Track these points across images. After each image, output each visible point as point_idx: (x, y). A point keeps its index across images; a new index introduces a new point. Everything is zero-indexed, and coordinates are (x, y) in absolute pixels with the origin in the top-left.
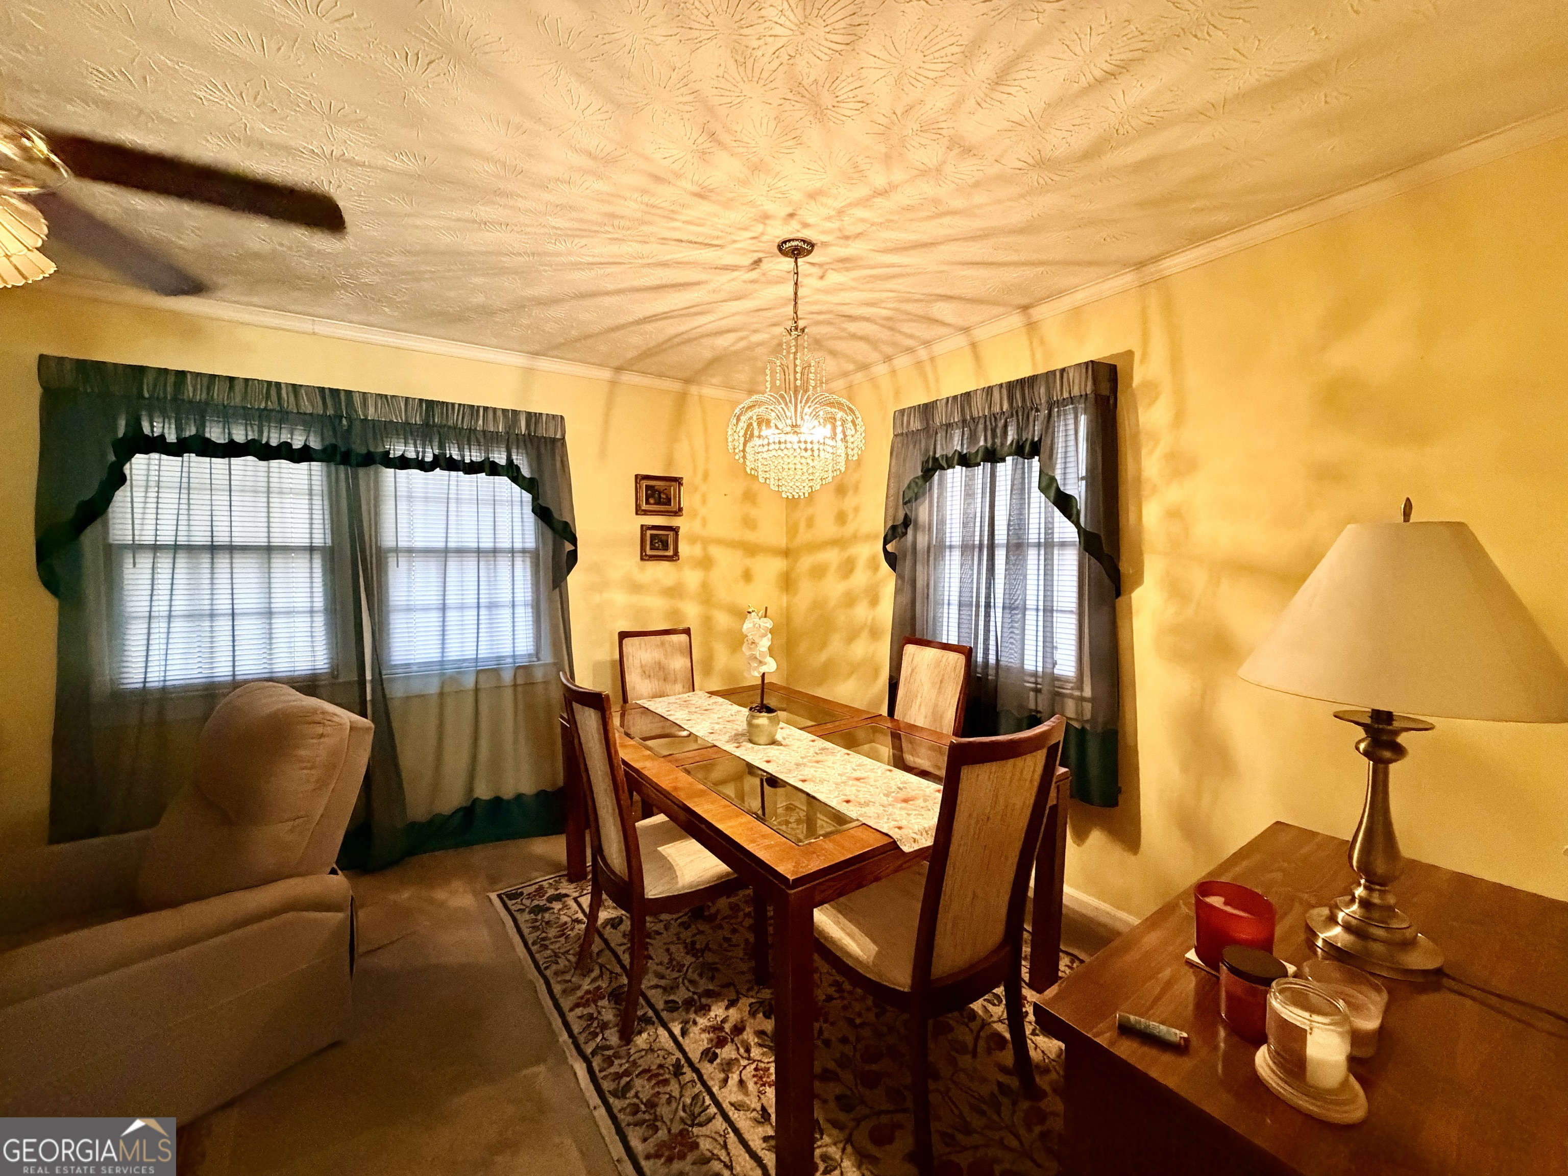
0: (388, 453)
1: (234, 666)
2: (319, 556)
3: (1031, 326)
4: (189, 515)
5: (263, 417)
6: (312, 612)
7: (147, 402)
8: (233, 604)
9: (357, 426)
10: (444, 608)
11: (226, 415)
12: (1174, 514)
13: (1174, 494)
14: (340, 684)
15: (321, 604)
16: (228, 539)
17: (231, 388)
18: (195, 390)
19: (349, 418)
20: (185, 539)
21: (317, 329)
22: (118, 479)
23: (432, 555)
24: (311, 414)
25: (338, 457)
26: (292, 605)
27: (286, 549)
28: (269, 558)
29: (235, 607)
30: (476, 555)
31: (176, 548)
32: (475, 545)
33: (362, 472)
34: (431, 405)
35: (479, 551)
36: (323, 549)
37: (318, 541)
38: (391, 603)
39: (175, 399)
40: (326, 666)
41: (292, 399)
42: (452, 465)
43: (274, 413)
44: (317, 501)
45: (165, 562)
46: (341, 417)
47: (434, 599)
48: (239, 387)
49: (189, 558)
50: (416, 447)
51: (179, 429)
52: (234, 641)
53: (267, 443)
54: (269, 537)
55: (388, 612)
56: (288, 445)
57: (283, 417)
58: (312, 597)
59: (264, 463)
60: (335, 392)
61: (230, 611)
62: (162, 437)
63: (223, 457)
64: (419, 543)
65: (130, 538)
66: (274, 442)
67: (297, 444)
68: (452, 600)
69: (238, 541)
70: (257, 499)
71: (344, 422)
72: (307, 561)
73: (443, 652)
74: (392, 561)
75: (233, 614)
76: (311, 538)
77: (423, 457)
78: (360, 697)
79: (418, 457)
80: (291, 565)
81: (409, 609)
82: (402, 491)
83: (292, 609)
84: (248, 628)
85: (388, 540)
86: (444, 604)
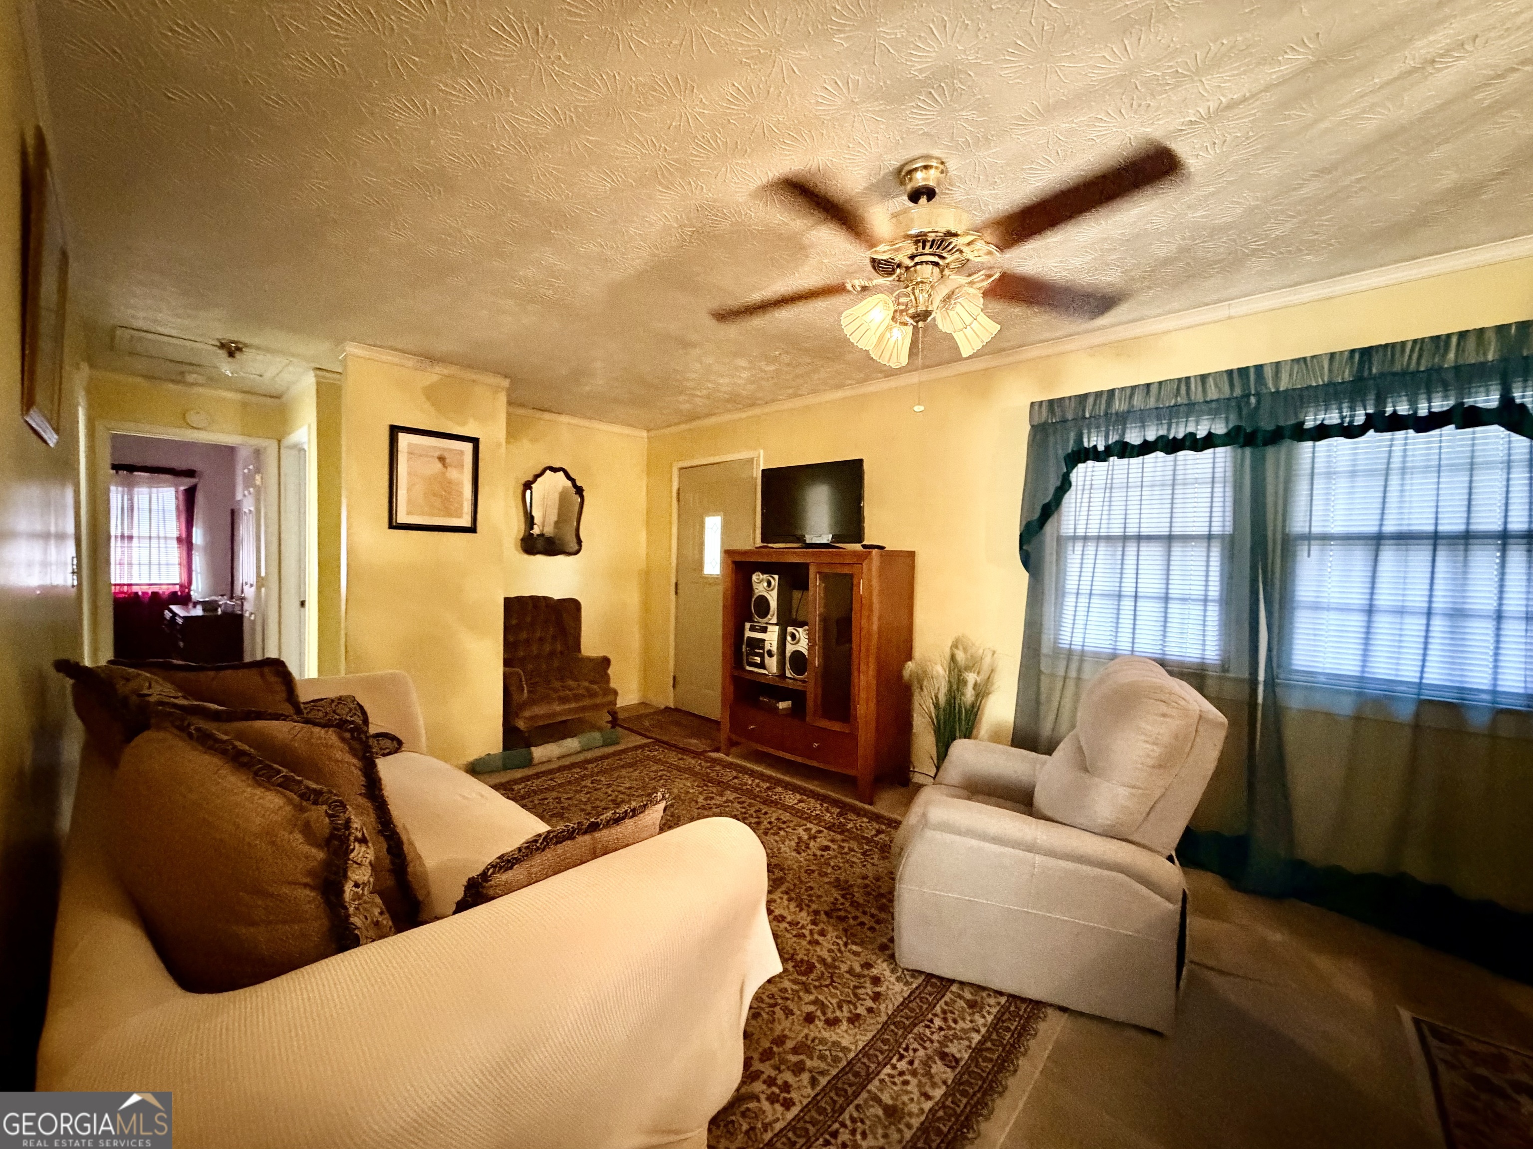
0: (1303, 423)
1: (1133, 643)
2: (1219, 545)
4: (1110, 510)
5: (1172, 413)
6: (1205, 601)
7: (1087, 421)
8: (1136, 587)
9: (1267, 403)
10: (1370, 610)
11: (1142, 418)
14: (1229, 679)
15: (1217, 594)
16: (1137, 530)
17: (1148, 392)
18: (1120, 404)
19: (1258, 395)
20: (1106, 530)
21: (1233, 312)
22: (1065, 485)
23: (1357, 542)
24: (1217, 400)
25: (1241, 440)
26: (1188, 592)
27: (1186, 538)
28: (1170, 547)
29: (1139, 590)
30: (1431, 541)
31: (1099, 538)
32: (1431, 528)
33: (1270, 451)
34: (1366, 353)
35: (1435, 539)
36: (1222, 537)
37: (1216, 530)
38: (1297, 598)
39: (1106, 414)
40: (1216, 658)
41: (1200, 389)
42: (1395, 423)
43: (1181, 409)
44: (1218, 489)
45: (1091, 547)
46: (1248, 396)
47: (1357, 596)
48: (1154, 390)
49: (1107, 546)
50: (1341, 412)
51: (1107, 437)
52: (1135, 619)
53: (1174, 438)
54: (1171, 527)
55: (1293, 608)
56: (1192, 435)
57: (1191, 409)
58: (1207, 586)
59: (1171, 457)
60: (1243, 372)
61: (1134, 594)
62: (1095, 447)
63: (1138, 456)
64: (1336, 528)
65: (1072, 531)
66: (1180, 436)
67: (1201, 433)
68: (1384, 598)
69: (1145, 531)
70: (1163, 492)
71: (1253, 400)
72: (1205, 549)
73: (1364, 666)
74: (1302, 552)
75: (1136, 597)
76: (1210, 526)
77: (1351, 422)
78: (1251, 696)
79: (1343, 422)
80: (1189, 554)
81: (1316, 607)
82: (1320, 467)
83: (1187, 597)
84: (1149, 610)
85: (1298, 524)
86: (1371, 605)
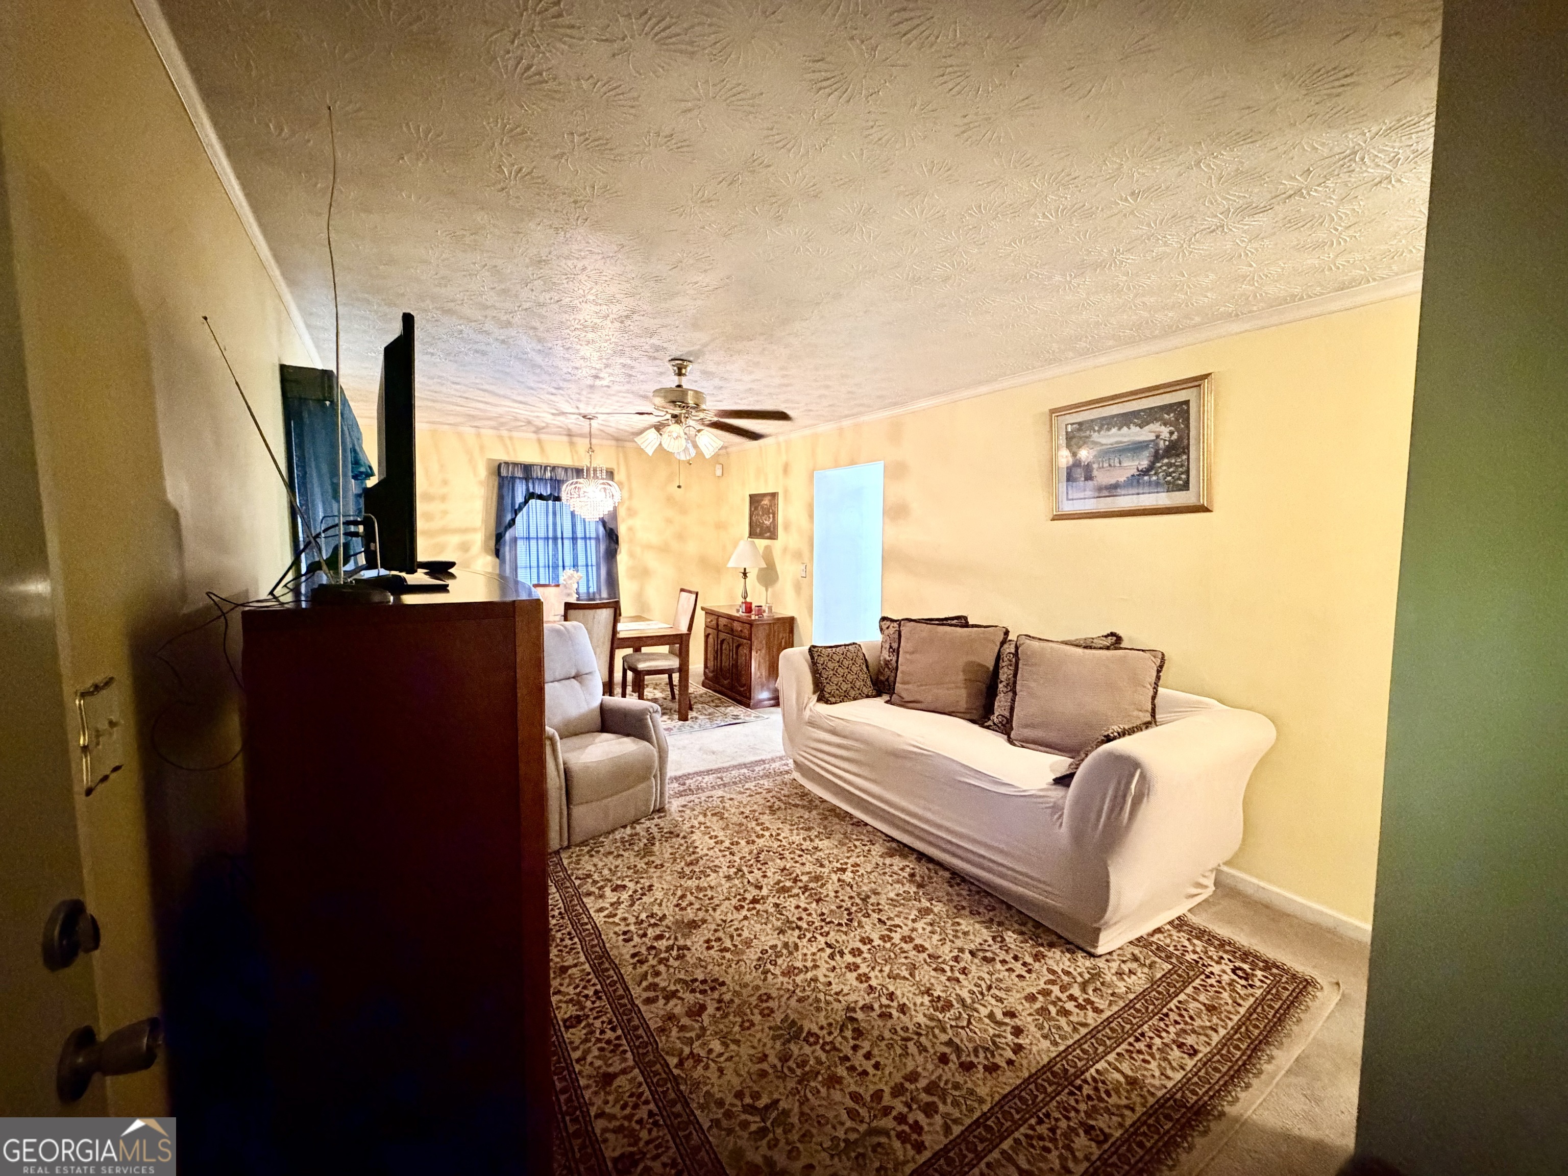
3: (572, 444)
12: (630, 529)
13: (630, 522)
